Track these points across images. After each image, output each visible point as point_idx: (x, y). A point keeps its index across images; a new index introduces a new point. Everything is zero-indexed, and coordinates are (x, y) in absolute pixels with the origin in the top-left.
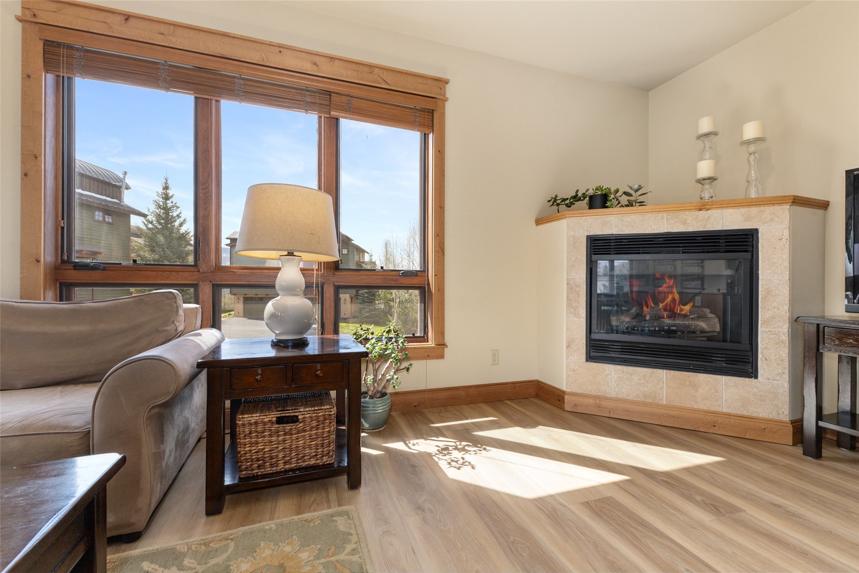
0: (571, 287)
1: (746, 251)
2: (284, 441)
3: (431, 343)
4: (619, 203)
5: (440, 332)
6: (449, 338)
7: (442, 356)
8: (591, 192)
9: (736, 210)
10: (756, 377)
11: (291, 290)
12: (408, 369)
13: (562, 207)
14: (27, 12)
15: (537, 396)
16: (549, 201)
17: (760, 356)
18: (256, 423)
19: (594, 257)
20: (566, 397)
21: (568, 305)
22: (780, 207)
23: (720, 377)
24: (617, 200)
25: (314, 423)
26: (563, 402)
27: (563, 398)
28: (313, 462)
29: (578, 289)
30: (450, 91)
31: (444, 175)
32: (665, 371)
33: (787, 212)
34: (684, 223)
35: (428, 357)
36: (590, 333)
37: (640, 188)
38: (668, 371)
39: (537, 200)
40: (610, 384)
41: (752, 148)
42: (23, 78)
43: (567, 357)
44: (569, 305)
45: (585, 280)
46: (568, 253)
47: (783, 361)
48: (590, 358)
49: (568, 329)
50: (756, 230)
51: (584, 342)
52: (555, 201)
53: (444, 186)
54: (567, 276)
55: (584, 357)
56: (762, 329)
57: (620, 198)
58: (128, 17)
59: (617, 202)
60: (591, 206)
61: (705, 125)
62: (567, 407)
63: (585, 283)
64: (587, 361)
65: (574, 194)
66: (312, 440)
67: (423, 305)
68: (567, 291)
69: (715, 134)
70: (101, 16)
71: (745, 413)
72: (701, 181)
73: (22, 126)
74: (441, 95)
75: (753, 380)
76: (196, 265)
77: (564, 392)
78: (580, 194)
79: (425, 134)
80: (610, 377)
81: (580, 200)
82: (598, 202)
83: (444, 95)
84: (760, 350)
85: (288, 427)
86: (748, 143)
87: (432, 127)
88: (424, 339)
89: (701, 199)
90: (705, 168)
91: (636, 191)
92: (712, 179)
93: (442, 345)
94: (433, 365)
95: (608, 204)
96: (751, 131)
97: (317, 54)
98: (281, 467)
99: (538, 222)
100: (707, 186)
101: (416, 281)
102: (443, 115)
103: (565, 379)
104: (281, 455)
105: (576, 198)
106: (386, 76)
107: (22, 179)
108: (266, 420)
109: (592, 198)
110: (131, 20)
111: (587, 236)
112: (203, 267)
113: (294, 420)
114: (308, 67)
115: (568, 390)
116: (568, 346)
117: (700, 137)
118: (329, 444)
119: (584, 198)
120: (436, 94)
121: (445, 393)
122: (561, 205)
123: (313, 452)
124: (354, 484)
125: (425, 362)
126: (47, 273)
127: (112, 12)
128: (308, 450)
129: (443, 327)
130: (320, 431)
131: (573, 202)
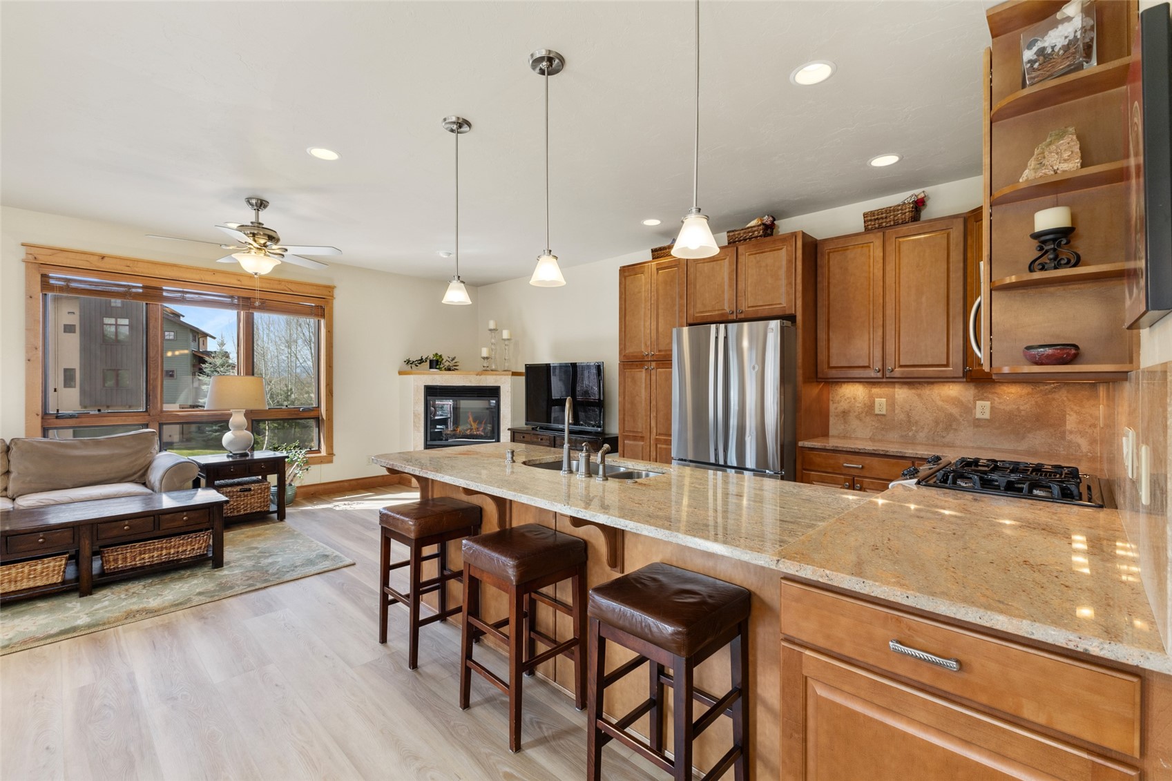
0: (415, 415)
1: (496, 396)
2: (244, 500)
3: (323, 453)
4: (444, 366)
5: (330, 446)
6: (335, 451)
7: (331, 462)
8: (431, 357)
9: (493, 376)
11: (238, 427)
12: (307, 469)
13: (413, 365)
14: (30, 256)
16: (405, 362)
18: (229, 492)
19: (428, 398)
22: (508, 376)
24: (443, 364)
25: (259, 491)
28: (259, 510)
29: (419, 416)
30: (337, 293)
31: (332, 347)
33: (511, 379)
34: (470, 382)
35: (321, 462)
36: (427, 442)
37: (454, 359)
39: (398, 363)
41: (506, 343)
42: (26, 299)
44: (415, 426)
45: (423, 411)
46: (414, 394)
49: (414, 439)
50: (499, 387)
52: (408, 362)
53: (332, 353)
54: (414, 408)
56: (501, 434)
57: (445, 364)
58: (102, 257)
60: (430, 367)
61: (492, 325)
63: (423, 413)
65: (420, 358)
66: (258, 499)
67: (318, 429)
68: (414, 417)
69: (496, 330)
70: (84, 257)
72: (484, 358)
74: (330, 296)
76: (146, 411)
78: (424, 358)
79: (318, 320)
81: (423, 362)
82: (435, 364)
83: (333, 296)
85: (246, 493)
86: (505, 340)
87: (323, 316)
88: (319, 451)
89: (483, 367)
90: (485, 352)
91: (452, 361)
92: (487, 358)
93: (331, 454)
94: (325, 467)
95: (438, 367)
96: (506, 334)
98: (242, 512)
99: (400, 373)
100: (485, 362)
101: (312, 414)
102: (332, 308)
104: (242, 507)
105: (421, 361)
106: (291, 286)
107: (26, 363)
108: (235, 490)
109: (431, 361)
110: (106, 259)
111: (425, 385)
112: (152, 412)
113: (250, 490)
114: (234, 283)
117: (490, 330)
118: (267, 501)
119: (426, 361)
120: (327, 296)
121: (335, 485)
122: (412, 364)
123: (259, 505)
124: (282, 517)
125: (319, 466)
126: (42, 422)
127: (93, 254)
128: (256, 504)
129: (332, 443)
130: (262, 495)
131: (420, 363)
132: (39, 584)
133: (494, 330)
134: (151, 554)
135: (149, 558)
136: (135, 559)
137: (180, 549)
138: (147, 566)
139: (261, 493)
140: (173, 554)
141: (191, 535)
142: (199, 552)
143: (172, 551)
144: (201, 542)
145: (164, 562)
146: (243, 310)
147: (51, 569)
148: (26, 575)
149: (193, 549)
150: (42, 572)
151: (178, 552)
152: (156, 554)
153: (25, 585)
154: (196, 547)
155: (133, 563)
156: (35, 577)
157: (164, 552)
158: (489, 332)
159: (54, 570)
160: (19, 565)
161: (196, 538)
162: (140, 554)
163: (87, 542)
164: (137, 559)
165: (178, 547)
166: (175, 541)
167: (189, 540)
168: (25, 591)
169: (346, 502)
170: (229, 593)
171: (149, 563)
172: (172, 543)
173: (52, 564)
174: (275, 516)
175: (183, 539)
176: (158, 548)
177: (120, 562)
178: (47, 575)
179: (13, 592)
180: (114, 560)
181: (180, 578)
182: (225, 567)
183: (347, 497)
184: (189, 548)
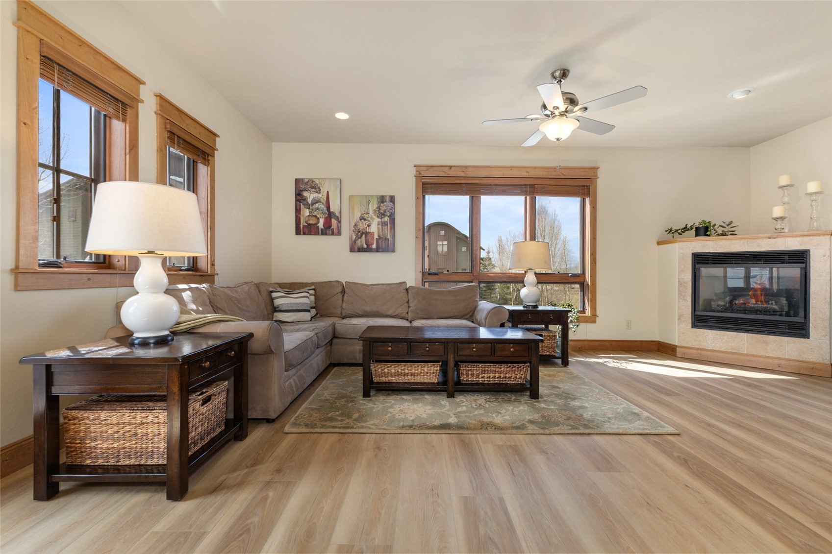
0: (680, 284)
1: (803, 263)
3: (588, 313)
4: (716, 232)
5: (593, 308)
6: (598, 313)
7: (595, 322)
8: (697, 225)
9: (794, 238)
10: (809, 338)
11: (530, 284)
12: (578, 326)
14: (418, 172)
15: (658, 350)
16: (666, 231)
17: (811, 325)
19: (697, 266)
20: (677, 349)
21: (679, 294)
22: (824, 237)
23: (784, 337)
24: (715, 230)
25: (548, 338)
26: (676, 352)
27: (676, 350)
28: (548, 354)
29: (686, 285)
30: (600, 173)
31: (596, 220)
32: (746, 334)
33: (828, 241)
34: (758, 247)
35: (586, 322)
36: (695, 312)
37: (731, 223)
38: (748, 334)
39: (657, 230)
40: (708, 342)
41: (814, 198)
42: (416, 199)
43: (679, 325)
45: (691, 279)
46: (679, 263)
47: (826, 328)
48: (694, 326)
49: (679, 308)
50: (809, 250)
51: (690, 316)
52: (670, 231)
54: (679, 277)
55: (690, 325)
57: (717, 229)
58: (451, 167)
59: (715, 232)
60: (697, 234)
61: (784, 180)
62: (678, 354)
63: (691, 281)
64: (692, 327)
65: (684, 227)
66: (548, 345)
67: (582, 293)
68: (678, 286)
69: (792, 186)
70: (441, 169)
71: (800, 359)
72: (776, 219)
73: (416, 218)
74: (594, 176)
75: (806, 340)
76: (472, 272)
77: (676, 346)
78: (689, 226)
79: (583, 199)
80: (708, 337)
81: (688, 230)
82: (702, 231)
83: (596, 176)
84: (811, 321)
86: (811, 194)
87: (588, 195)
88: (584, 311)
89: (776, 229)
90: (778, 211)
91: (728, 225)
92: (783, 218)
93: (594, 315)
94: (589, 326)
95: (708, 233)
96: (812, 187)
97: (529, 167)
99: (659, 243)
100: (779, 222)
101: (578, 280)
102: (596, 187)
103: (677, 337)
105: (686, 229)
106: (564, 171)
107: (416, 239)
109: (697, 229)
110: (453, 168)
111: (693, 253)
112: (475, 273)
113: (541, 335)
114: (525, 174)
115: (679, 345)
116: (679, 319)
117: (781, 187)
118: (554, 348)
119: (692, 229)
120: (592, 176)
121: (597, 343)
122: (675, 233)
123: (548, 349)
124: (565, 363)
125: (585, 324)
126: (422, 277)
127: (446, 166)
128: (546, 349)
129: (596, 306)
130: (551, 341)
131: (683, 232)
132: (425, 381)
133: (787, 186)
134: (489, 375)
135: (487, 378)
136: (479, 376)
137: (507, 375)
138: (486, 383)
139: (549, 340)
140: (503, 378)
141: (515, 365)
142: (520, 381)
143: (502, 376)
144: (522, 373)
145: (496, 383)
146: (530, 195)
147: (432, 372)
148: (419, 372)
149: (516, 377)
150: (427, 373)
151: (506, 377)
152: (492, 375)
153: (419, 379)
154: (518, 376)
155: (478, 379)
156: (424, 375)
157: (497, 375)
158: (780, 190)
159: (433, 373)
160: (416, 364)
161: (518, 368)
162: (482, 373)
163: (452, 356)
164: (480, 377)
165: (506, 373)
166: (504, 368)
167: (514, 369)
168: (419, 384)
169: (615, 361)
170: (556, 429)
171: (487, 382)
172: (502, 369)
173: (432, 368)
174: (559, 361)
175: (509, 367)
176: (493, 371)
177: (470, 376)
178: (430, 375)
179: (413, 383)
180: (466, 374)
181: (509, 401)
182: (540, 399)
183: (612, 355)
184: (513, 376)
